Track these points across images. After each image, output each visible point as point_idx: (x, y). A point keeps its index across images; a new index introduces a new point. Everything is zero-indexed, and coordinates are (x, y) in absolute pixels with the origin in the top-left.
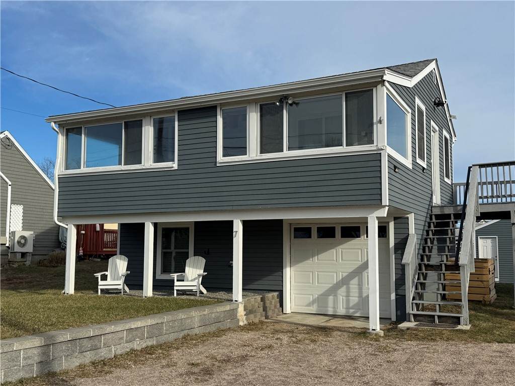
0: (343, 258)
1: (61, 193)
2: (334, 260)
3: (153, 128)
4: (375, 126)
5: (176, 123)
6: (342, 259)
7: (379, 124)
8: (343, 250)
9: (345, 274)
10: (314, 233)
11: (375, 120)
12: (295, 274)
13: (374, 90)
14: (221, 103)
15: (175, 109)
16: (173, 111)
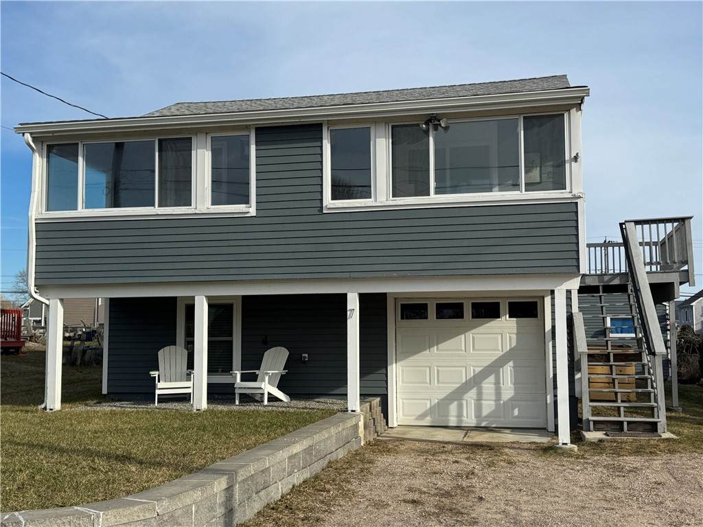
0: (476, 348)
1: (41, 248)
2: (462, 350)
3: (210, 152)
4: (567, 166)
5: (253, 148)
6: (473, 347)
7: (573, 163)
8: (475, 336)
9: (478, 370)
10: (432, 311)
11: (567, 157)
12: (403, 370)
13: (566, 115)
14: (328, 121)
15: (250, 125)
16: (247, 128)
